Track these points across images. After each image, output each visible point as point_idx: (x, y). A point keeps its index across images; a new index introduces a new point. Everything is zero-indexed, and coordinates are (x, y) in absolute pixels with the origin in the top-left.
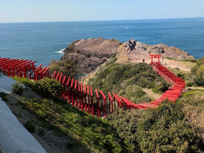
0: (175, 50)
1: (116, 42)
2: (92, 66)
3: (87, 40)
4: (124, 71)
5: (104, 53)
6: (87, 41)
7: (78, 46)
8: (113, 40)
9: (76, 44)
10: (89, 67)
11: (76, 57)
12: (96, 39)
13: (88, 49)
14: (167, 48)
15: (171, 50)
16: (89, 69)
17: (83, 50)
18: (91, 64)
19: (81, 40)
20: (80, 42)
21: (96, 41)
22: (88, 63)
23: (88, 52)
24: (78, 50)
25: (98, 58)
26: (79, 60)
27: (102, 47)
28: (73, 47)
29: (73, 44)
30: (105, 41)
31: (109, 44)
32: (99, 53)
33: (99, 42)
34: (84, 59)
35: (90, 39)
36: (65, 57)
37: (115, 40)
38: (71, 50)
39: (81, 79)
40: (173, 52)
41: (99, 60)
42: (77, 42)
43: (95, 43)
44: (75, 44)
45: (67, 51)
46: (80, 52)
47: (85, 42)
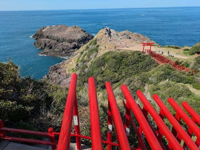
0: (139, 36)
1: (78, 29)
2: (65, 50)
3: (52, 26)
4: (123, 60)
5: (71, 38)
6: (52, 28)
7: (46, 32)
8: (76, 27)
9: (44, 30)
10: (63, 51)
11: (48, 42)
12: (59, 26)
13: (56, 35)
14: (131, 35)
15: (136, 36)
16: (63, 52)
17: (51, 35)
18: (64, 49)
19: (47, 27)
20: (46, 29)
21: (60, 28)
22: (61, 48)
23: (56, 37)
24: (47, 35)
25: (68, 43)
26: (52, 45)
27: (68, 34)
28: (42, 33)
29: (41, 31)
30: (69, 28)
31: (73, 30)
32: (67, 39)
33: (63, 29)
34: (56, 44)
35: (55, 26)
36: (38, 42)
37: (77, 27)
38: (41, 35)
39: (65, 63)
40: (138, 38)
41: (70, 45)
42: (44, 29)
43: (59, 30)
44: (42, 31)
45: (36, 36)
46: (49, 37)
47: (51, 28)
